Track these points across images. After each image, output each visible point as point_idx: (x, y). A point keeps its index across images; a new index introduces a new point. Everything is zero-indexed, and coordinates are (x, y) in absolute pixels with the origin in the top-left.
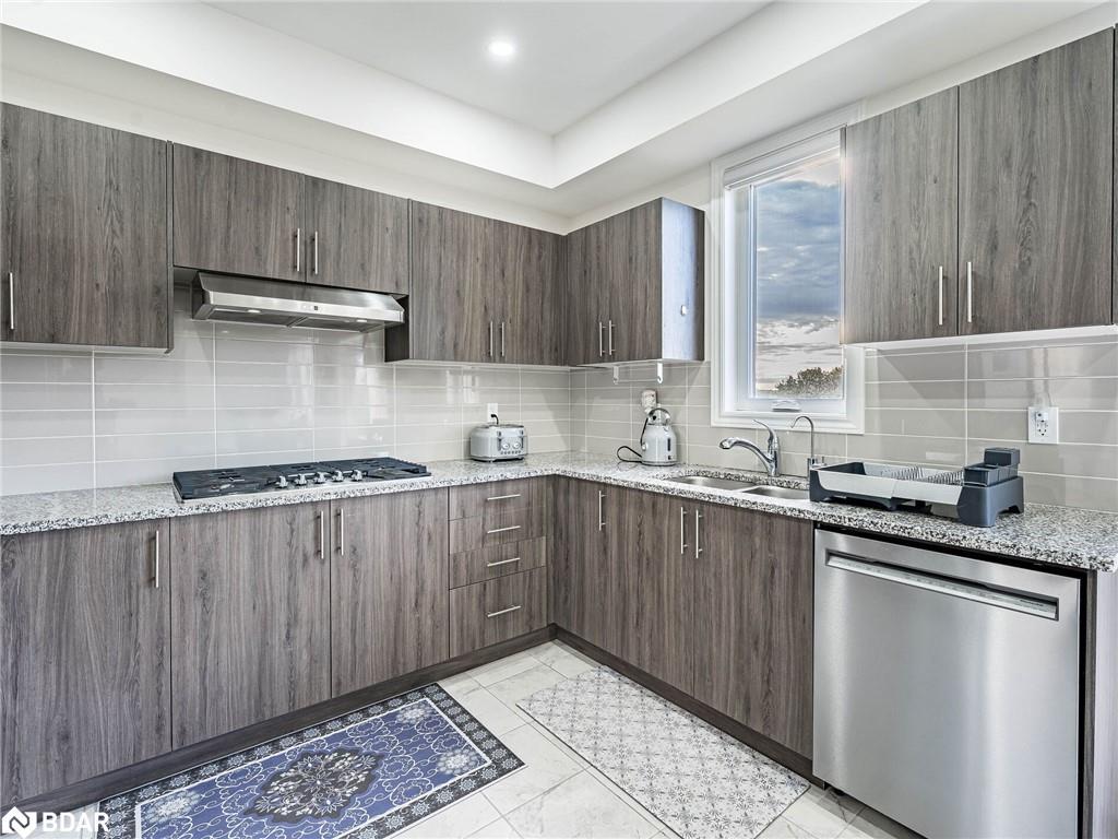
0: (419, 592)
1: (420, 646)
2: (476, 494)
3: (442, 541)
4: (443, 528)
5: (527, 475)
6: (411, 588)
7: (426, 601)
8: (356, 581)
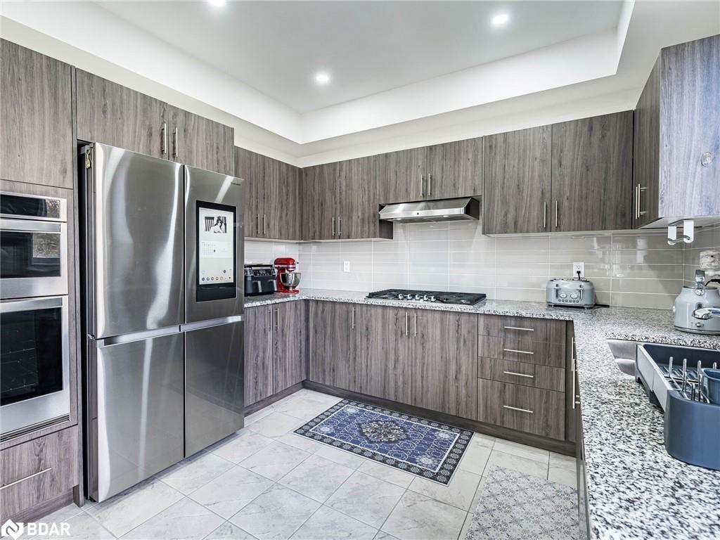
0: (458, 371)
1: (458, 403)
2: (498, 322)
3: (473, 347)
4: (474, 338)
5: (542, 317)
6: (453, 368)
7: (462, 378)
8: (423, 352)
